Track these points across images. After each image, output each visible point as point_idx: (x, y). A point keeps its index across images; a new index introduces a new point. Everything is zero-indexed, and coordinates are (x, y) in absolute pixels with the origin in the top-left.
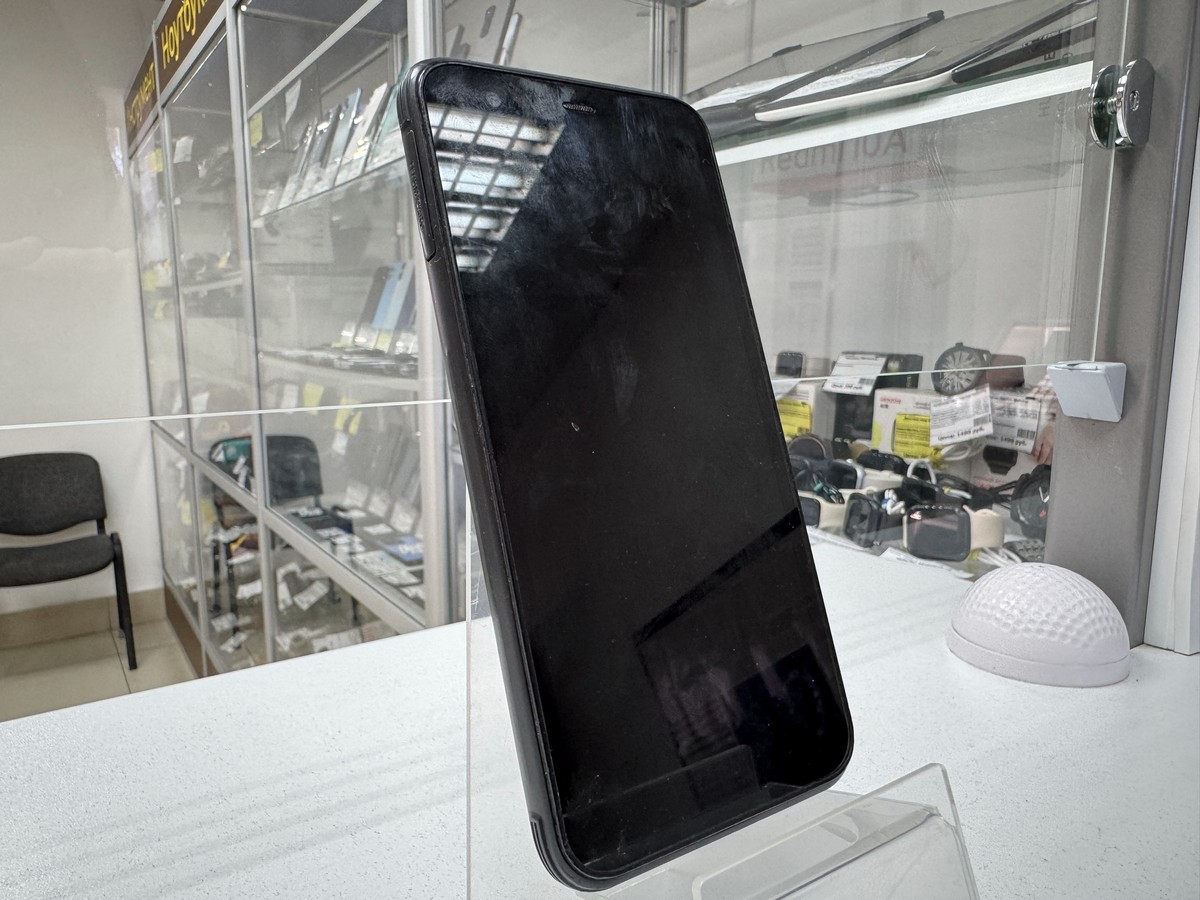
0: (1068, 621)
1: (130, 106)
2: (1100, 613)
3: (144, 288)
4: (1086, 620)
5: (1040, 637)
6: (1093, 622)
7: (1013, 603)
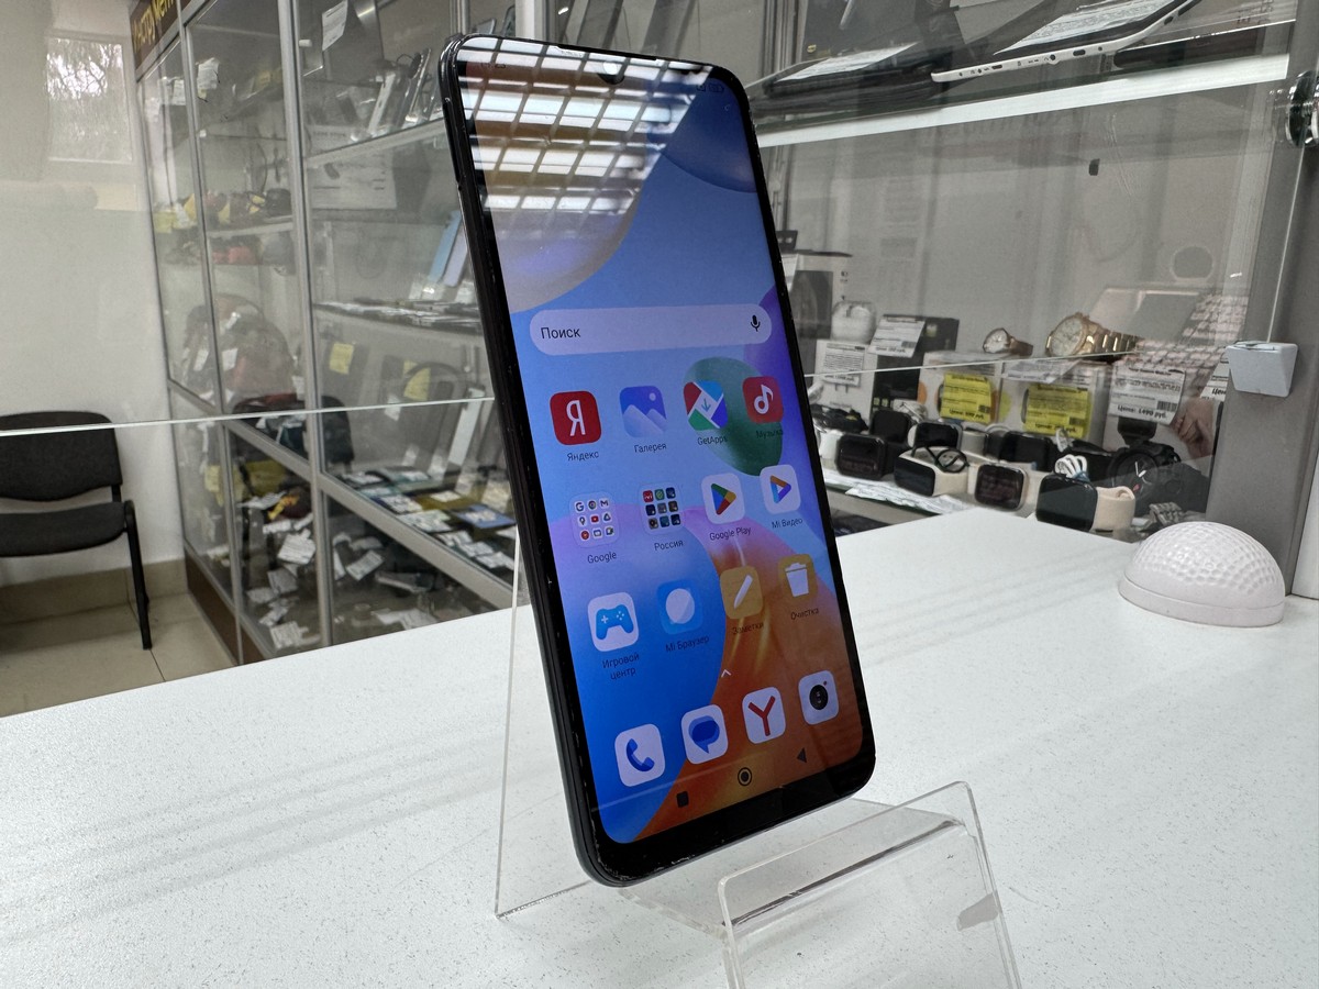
0: (1237, 571)
1: (138, 21)
2: (1263, 565)
3: (157, 230)
4: (1252, 570)
5: (1212, 584)
6: (1257, 571)
7: (1186, 555)
